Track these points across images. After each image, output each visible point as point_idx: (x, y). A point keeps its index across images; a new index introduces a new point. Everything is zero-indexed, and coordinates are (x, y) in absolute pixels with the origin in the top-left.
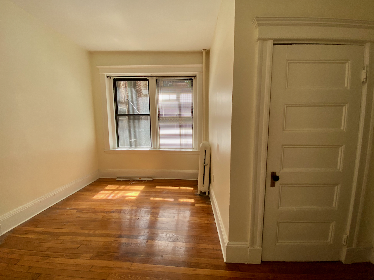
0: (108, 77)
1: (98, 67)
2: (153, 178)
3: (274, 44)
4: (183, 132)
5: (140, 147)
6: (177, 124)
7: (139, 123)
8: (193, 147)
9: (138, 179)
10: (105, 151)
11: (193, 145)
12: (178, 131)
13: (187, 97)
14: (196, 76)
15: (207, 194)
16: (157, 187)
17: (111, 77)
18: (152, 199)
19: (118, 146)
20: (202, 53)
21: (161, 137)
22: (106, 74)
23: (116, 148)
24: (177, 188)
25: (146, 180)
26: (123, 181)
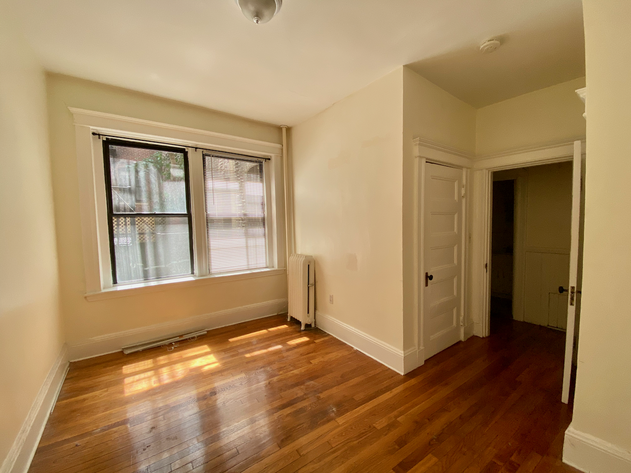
0: (94, 134)
1: (73, 110)
2: (206, 330)
3: (426, 162)
4: (251, 242)
5: (168, 277)
6: (239, 231)
7: (164, 230)
8: (268, 264)
9: (178, 339)
10: (86, 297)
11: (268, 261)
12: (242, 241)
13: (256, 189)
14: (269, 159)
15: (313, 326)
16: (231, 340)
17: (99, 135)
18: (248, 355)
19: (115, 282)
20: (279, 129)
21: (213, 254)
22: (91, 127)
23: (110, 287)
24: (264, 331)
25: (195, 335)
26: (144, 351)
